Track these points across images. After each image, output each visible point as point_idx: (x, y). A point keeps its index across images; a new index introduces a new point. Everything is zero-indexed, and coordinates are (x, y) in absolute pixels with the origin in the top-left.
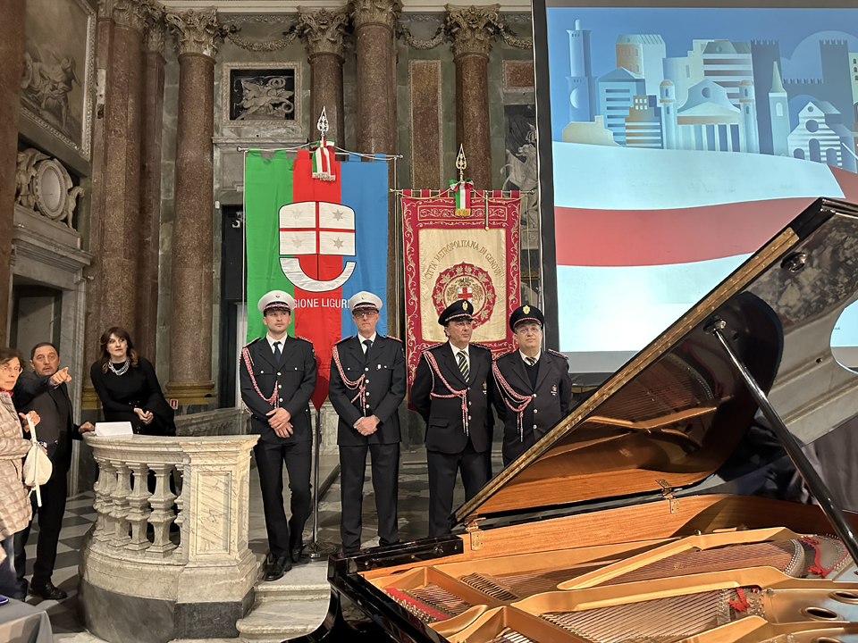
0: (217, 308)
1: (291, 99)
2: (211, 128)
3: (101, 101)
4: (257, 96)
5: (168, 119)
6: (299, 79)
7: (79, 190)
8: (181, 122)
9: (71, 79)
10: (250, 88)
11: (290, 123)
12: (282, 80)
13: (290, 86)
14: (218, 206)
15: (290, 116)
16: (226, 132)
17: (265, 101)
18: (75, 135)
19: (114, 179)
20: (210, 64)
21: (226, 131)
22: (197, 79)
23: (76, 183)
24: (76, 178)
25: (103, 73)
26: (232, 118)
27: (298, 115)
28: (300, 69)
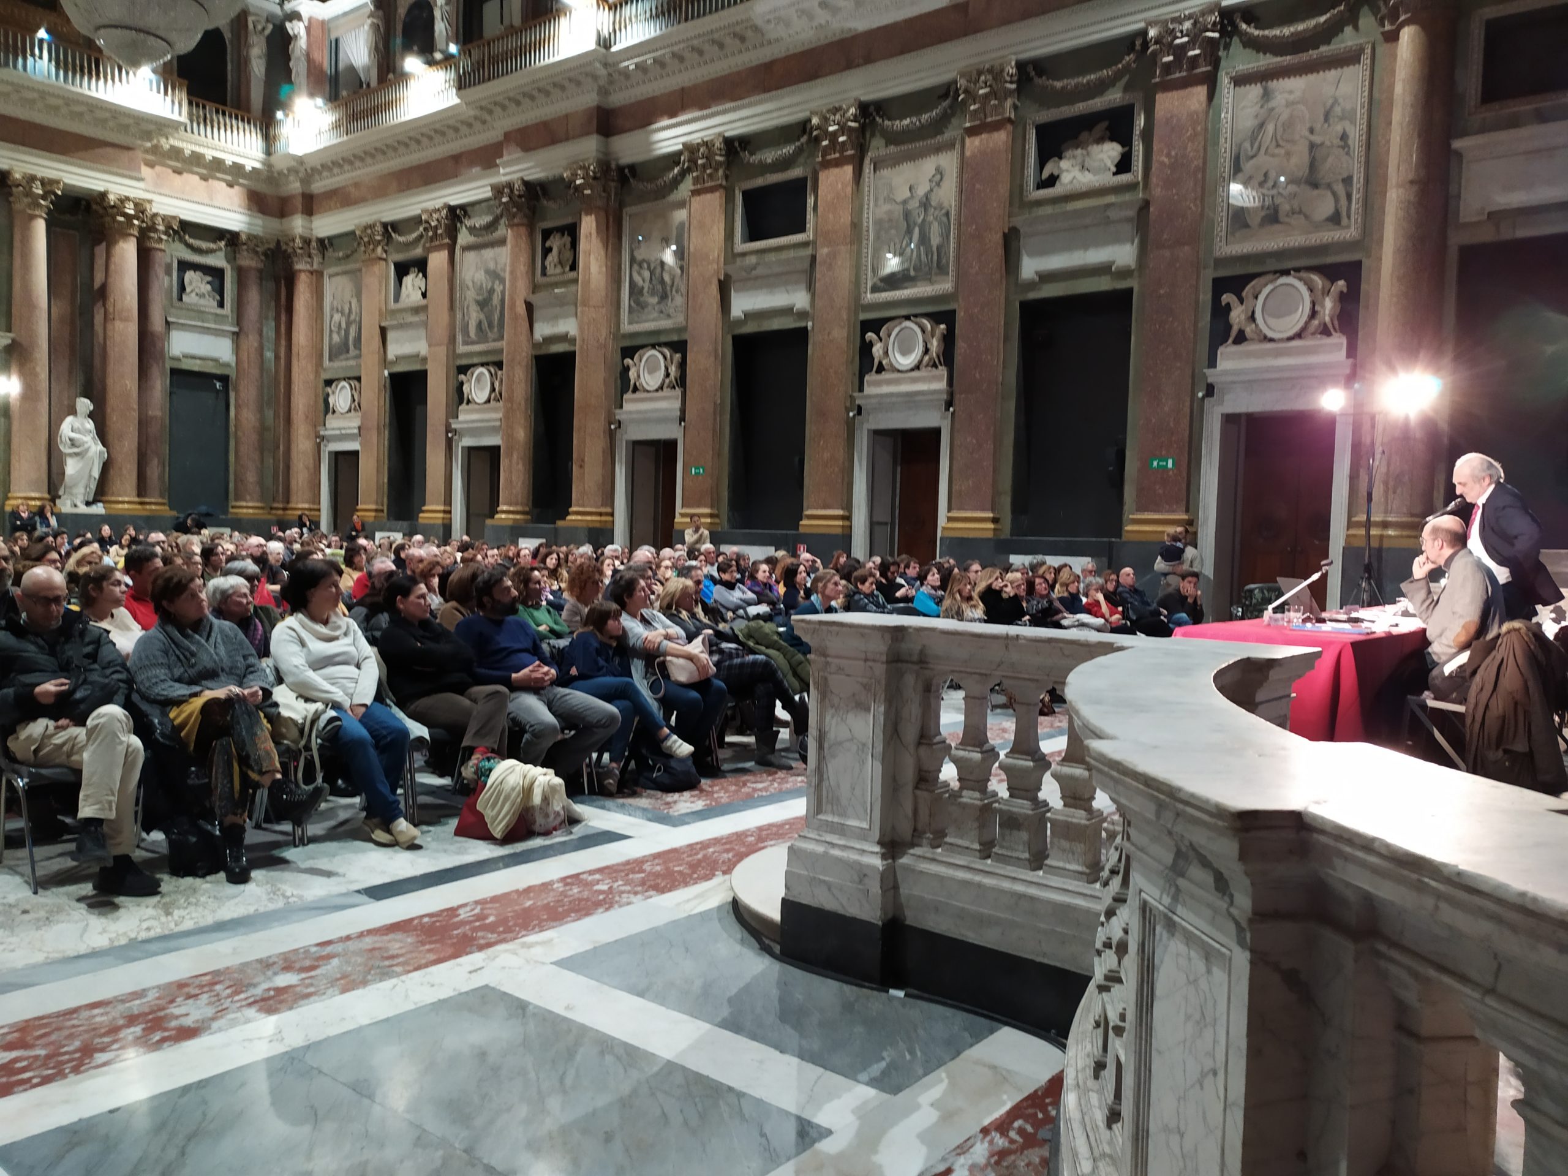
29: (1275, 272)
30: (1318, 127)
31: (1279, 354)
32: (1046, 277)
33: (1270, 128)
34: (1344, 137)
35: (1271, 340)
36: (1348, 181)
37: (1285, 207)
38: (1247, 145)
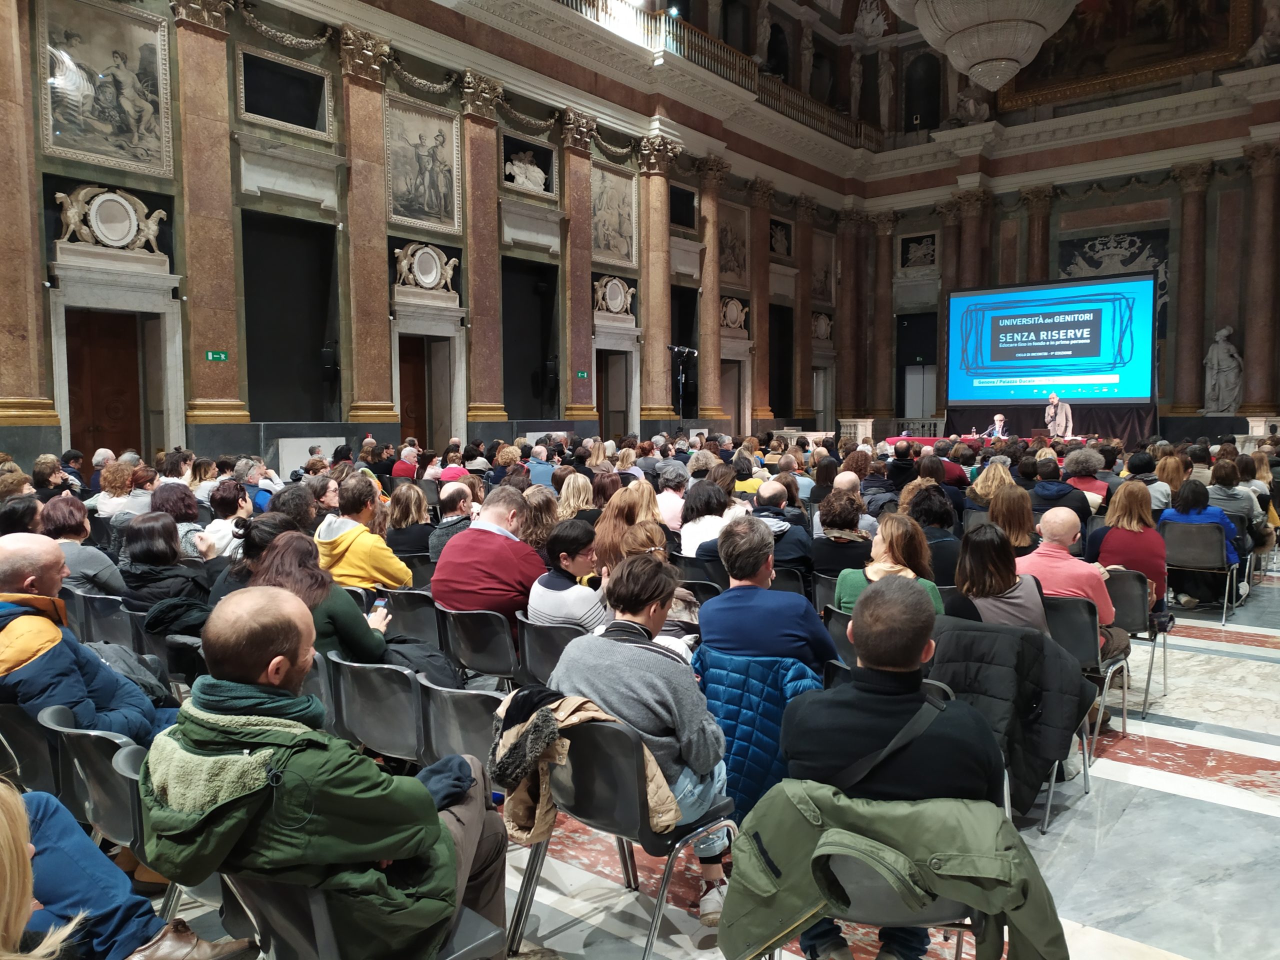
0: (894, 370)
1: (934, 251)
2: (892, 274)
3: (839, 276)
4: (916, 252)
5: (870, 270)
6: (937, 240)
7: (832, 323)
8: (876, 272)
9: (827, 273)
10: (913, 246)
11: (932, 267)
12: (930, 240)
13: (933, 243)
14: (895, 316)
15: (933, 262)
16: (899, 274)
17: (920, 253)
18: (829, 299)
19: (846, 312)
20: (891, 239)
21: (899, 272)
22: (884, 250)
23: (830, 320)
24: (830, 317)
25: (839, 262)
26: (903, 266)
27: (937, 261)
28: (937, 233)
29: (610, 276)
30: (621, 204)
31: (614, 320)
32: (518, 244)
33: (605, 196)
34: (629, 215)
35: (611, 312)
36: (631, 237)
37: (612, 242)
38: (597, 201)
